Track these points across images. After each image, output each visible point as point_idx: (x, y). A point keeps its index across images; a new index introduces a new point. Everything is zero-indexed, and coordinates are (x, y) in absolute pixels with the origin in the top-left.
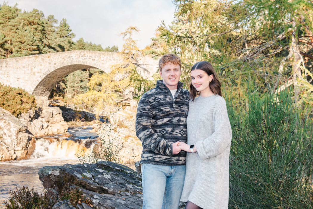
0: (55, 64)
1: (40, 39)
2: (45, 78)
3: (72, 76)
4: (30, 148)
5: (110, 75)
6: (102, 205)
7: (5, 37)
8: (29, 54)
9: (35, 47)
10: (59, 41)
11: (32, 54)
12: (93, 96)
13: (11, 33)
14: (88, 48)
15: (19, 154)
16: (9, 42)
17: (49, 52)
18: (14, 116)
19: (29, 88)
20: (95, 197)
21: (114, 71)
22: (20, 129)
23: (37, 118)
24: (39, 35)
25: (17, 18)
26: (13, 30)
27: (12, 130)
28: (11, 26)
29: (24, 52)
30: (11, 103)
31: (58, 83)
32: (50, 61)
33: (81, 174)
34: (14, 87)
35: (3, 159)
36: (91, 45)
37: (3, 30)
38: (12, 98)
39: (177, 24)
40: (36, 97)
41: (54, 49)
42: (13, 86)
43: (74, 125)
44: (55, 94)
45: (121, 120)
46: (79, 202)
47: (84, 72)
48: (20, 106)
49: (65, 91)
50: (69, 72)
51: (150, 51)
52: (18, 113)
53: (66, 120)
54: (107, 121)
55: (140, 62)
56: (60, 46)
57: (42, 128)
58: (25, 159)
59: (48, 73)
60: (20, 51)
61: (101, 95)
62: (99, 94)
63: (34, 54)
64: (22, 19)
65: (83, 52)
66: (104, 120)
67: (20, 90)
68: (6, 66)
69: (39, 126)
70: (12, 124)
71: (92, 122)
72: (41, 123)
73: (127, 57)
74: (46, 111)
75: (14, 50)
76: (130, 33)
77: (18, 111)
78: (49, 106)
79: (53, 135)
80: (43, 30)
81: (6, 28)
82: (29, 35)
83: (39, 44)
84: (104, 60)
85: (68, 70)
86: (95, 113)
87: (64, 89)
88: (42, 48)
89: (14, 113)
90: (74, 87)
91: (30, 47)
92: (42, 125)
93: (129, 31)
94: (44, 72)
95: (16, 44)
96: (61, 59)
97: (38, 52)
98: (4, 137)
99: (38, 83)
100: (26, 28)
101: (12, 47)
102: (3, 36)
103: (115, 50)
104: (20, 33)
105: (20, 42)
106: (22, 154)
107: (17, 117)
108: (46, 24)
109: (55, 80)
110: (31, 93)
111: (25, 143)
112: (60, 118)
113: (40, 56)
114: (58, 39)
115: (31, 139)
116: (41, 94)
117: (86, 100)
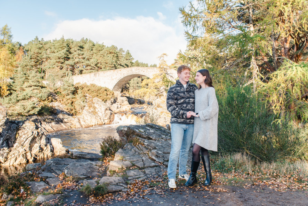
0: (124, 74)
1: (116, 61)
2: (119, 82)
3: (133, 81)
4: (112, 119)
5: (152, 80)
8: (110, 69)
9: (113, 66)
10: (126, 62)
11: (112, 69)
12: (144, 91)
13: (101, 58)
14: (141, 66)
15: (106, 121)
16: (100, 63)
17: (121, 68)
18: (103, 102)
19: (111, 87)
21: (155, 78)
22: (106, 109)
23: (115, 103)
24: (115, 59)
25: (104, 50)
26: (102, 56)
27: (102, 109)
28: (100, 54)
29: (108, 68)
30: (102, 95)
31: (125, 84)
32: (121, 73)
35: (98, 124)
36: (142, 64)
37: (97, 57)
38: (102, 92)
39: (188, 51)
40: (114, 92)
41: (123, 66)
42: (102, 86)
43: (134, 107)
44: (124, 90)
45: (159, 103)
47: (139, 78)
48: (106, 97)
49: (129, 88)
50: (131, 79)
51: (174, 66)
52: (105, 100)
53: (130, 104)
54: (152, 104)
55: (169, 73)
56: (126, 65)
57: (118, 108)
58: (109, 124)
59: (120, 79)
60: (106, 68)
61: (148, 90)
62: (147, 90)
63: (113, 69)
64: (106, 51)
65: (138, 68)
66: (150, 104)
67: (106, 88)
68: (98, 76)
70: (102, 106)
71: (143, 105)
72: (117, 106)
73: (161, 69)
74: (120, 99)
75: (102, 67)
76: (163, 57)
77: (105, 99)
78: (121, 96)
79: (124, 112)
80: (117, 56)
81: (98, 56)
82: (110, 59)
83: (115, 64)
84: (149, 72)
85: (131, 77)
86: (145, 100)
87: (128, 87)
88: (117, 66)
89: (103, 100)
90: (134, 86)
91: (110, 65)
92: (118, 107)
93: (163, 56)
94: (118, 79)
95: (104, 64)
96: (127, 72)
97: (115, 68)
98: (98, 112)
99: (115, 84)
100: (108, 55)
101: (101, 65)
102: (97, 60)
103: (155, 66)
104: (105, 58)
105: (106, 63)
106: (107, 122)
107: (105, 102)
108: (119, 53)
109: (124, 83)
110: (112, 90)
111: (109, 116)
112: (127, 102)
113: (116, 70)
114: (125, 61)
115: (112, 114)
116: (117, 90)
117: (140, 93)
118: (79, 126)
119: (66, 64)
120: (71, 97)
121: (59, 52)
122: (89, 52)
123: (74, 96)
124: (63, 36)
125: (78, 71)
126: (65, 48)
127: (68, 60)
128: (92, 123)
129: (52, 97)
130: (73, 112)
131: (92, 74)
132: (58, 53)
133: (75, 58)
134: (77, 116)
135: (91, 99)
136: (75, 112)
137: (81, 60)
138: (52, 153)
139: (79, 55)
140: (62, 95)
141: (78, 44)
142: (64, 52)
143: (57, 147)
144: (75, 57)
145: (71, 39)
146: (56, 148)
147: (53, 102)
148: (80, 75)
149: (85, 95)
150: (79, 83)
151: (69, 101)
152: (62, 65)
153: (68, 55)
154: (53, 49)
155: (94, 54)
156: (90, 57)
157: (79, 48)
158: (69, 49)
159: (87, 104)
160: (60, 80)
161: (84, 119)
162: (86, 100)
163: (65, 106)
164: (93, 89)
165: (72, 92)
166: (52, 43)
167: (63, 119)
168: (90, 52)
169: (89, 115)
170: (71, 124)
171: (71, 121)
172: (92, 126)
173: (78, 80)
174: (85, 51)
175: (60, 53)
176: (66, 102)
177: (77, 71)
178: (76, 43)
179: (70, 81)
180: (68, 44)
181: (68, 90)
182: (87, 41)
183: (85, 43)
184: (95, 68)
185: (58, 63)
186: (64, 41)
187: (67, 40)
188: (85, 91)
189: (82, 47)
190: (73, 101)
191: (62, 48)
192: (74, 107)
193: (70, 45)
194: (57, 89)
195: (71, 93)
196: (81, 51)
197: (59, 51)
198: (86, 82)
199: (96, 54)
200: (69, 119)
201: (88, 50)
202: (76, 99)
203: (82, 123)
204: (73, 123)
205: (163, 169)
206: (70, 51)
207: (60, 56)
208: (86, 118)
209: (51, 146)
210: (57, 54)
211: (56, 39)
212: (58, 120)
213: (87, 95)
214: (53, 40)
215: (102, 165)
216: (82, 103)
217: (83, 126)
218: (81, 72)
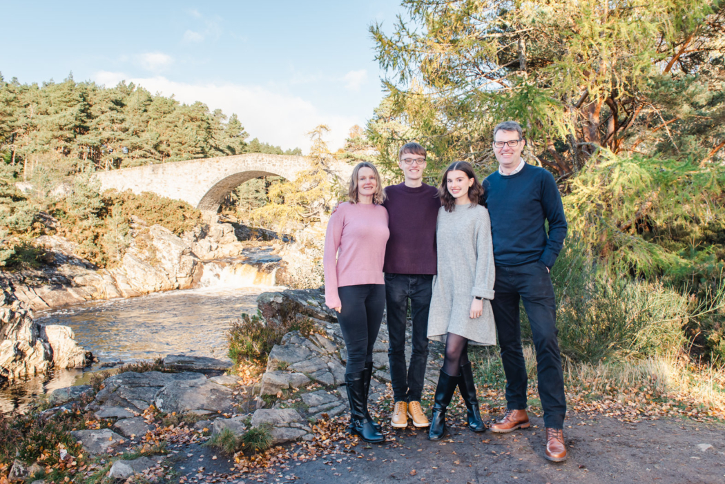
0: (226, 170)
1: (205, 139)
2: (213, 187)
3: (245, 185)
4: (196, 275)
5: (295, 184)
6: (338, 336)
7: (160, 136)
8: (192, 158)
9: (199, 149)
10: (229, 141)
11: (195, 158)
12: (275, 210)
13: (168, 132)
14: (266, 151)
15: (182, 282)
16: (165, 143)
17: (217, 155)
18: (175, 235)
19: (193, 200)
20: (328, 327)
21: (301, 179)
22: (183, 252)
23: (204, 238)
24: (203, 134)
25: (175, 112)
26: (170, 127)
27: (172, 252)
28: (167, 122)
29: (185, 155)
30: (171, 219)
32: (220, 167)
33: (306, 301)
34: (174, 199)
35: (163, 289)
36: (267, 146)
37: (157, 128)
38: (171, 213)
39: (377, 122)
40: (202, 211)
41: (222, 151)
42: (172, 198)
43: (249, 246)
44: (224, 207)
45: (309, 238)
46: (312, 333)
47: (260, 180)
48: (182, 223)
49: (237, 203)
50: (243, 181)
51: (346, 153)
52: (180, 231)
53: (240, 239)
54: (293, 240)
55: (332, 168)
56: (229, 148)
57: (211, 250)
58: (191, 289)
59: (217, 182)
60: (180, 154)
61: (285, 209)
62: (282, 207)
63: (198, 158)
64: (181, 114)
65: (261, 156)
66: (288, 239)
67: (182, 202)
68: (163, 173)
69: (207, 248)
71: (272, 241)
72: (209, 244)
73: (316, 161)
74: (215, 228)
75: (171, 152)
76: (319, 132)
77: (180, 229)
78: (218, 222)
79: (225, 258)
80: (209, 128)
81: (161, 125)
82: (191, 134)
83: (204, 145)
85: (242, 178)
86: (274, 231)
87: (234, 201)
88: (207, 150)
89: (175, 231)
90: (248, 199)
91: (193, 148)
92: (211, 247)
93: (318, 130)
94: (212, 181)
95: (175, 145)
96: (233, 164)
97: (202, 155)
98: (163, 261)
99: (204, 193)
100: (187, 125)
101: (169, 148)
102: (158, 135)
103: (297, 152)
104: (179, 132)
105: (180, 143)
106: (186, 282)
107: (179, 236)
108: (212, 120)
109: (225, 191)
110: (196, 207)
111: (189, 269)
112: (233, 237)
113: (206, 161)
114: (228, 139)
115: (197, 264)
116: (209, 207)
117: (266, 215)
118: (114, 294)
119: (78, 143)
120: (94, 224)
121: (62, 114)
122: (138, 116)
123: (102, 222)
124: (71, 74)
125: (111, 161)
126: (76, 103)
127: (83, 134)
128: (146, 286)
129: (41, 222)
130: (98, 259)
131: (147, 170)
132: (58, 116)
133: (103, 129)
134: (109, 270)
135: (143, 228)
136: (103, 259)
137: (117, 134)
138: (48, 361)
139: (113, 121)
140: (69, 219)
141: (109, 95)
142: (75, 113)
143: (62, 346)
144: (103, 126)
145: (92, 82)
146: (59, 350)
147: (46, 237)
148: (115, 171)
149: (130, 219)
150: (114, 189)
151: (87, 233)
152: (68, 144)
153: (85, 122)
154: (44, 105)
155: (151, 122)
156: (142, 128)
157: (112, 105)
158: (87, 107)
159: (133, 239)
160: (64, 182)
161: (126, 277)
162: (131, 230)
163: (77, 244)
164: (148, 204)
165: (97, 211)
166: (40, 89)
167: (73, 277)
168: (141, 116)
169: (139, 267)
170: (93, 291)
171: (94, 283)
172: (148, 292)
173: (110, 181)
174: (128, 112)
175: (65, 116)
176: (81, 235)
177: (106, 160)
178: (103, 93)
179: (90, 185)
180: (84, 95)
181: (86, 206)
182: (133, 88)
183: (129, 94)
184: (152, 154)
185: (57, 140)
186: (74, 86)
187: (82, 84)
188: (129, 209)
189: (119, 103)
190: (98, 233)
191: (69, 104)
192: (99, 247)
193: (89, 98)
194: (55, 204)
195: (92, 213)
196: (118, 112)
197: (62, 110)
198: (131, 187)
199: (156, 121)
200: (87, 277)
201: (135, 110)
202: (106, 228)
203: (122, 286)
204: (98, 287)
205: (376, 387)
206: (89, 111)
207: (63, 122)
208: (131, 274)
209: (47, 345)
210: (56, 118)
211: (52, 80)
212: (60, 281)
213: (135, 218)
214: (44, 83)
215: (237, 383)
216: (122, 238)
217: (123, 295)
218: (117, 163)
